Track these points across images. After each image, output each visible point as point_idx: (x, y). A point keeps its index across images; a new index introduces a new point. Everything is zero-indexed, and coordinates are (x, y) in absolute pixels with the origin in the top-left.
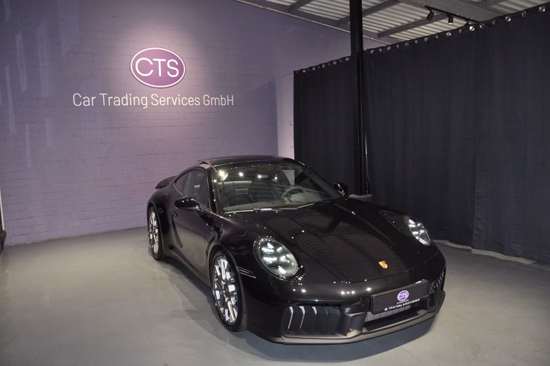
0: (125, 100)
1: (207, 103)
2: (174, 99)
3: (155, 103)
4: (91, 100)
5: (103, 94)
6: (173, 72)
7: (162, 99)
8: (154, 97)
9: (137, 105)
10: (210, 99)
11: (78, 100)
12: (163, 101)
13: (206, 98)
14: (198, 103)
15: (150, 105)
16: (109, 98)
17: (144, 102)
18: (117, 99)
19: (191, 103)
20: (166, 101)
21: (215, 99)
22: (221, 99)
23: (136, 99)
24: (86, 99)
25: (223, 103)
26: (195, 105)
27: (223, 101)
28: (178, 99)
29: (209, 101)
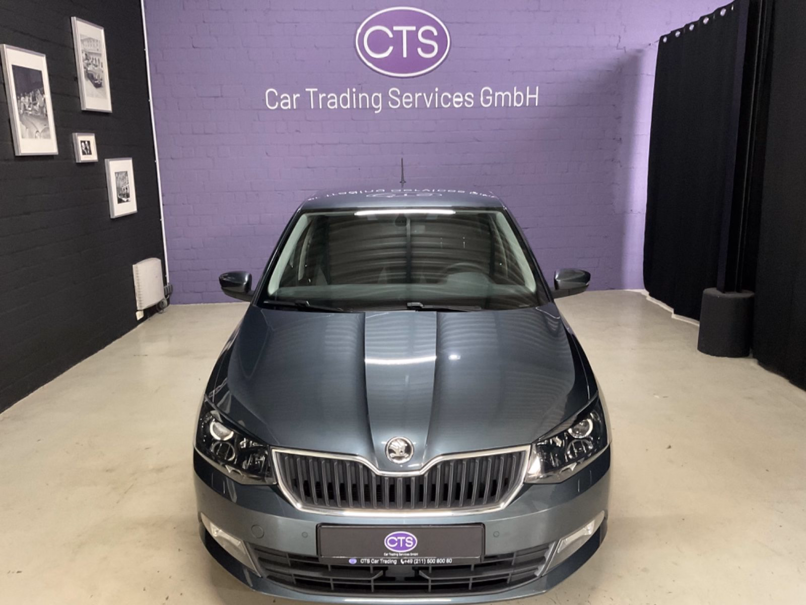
0: (345, 98)
1: (486, 101)
2: (428, 97)
3: (395, 103)
4: (292, 98)
5: (311, 90)
6: (428, 49)
7: (408, 97)
8: (393, 92)
9: (364, 108)
10: (493, 95)
11: (274, 99)
12: (408, 100)
13: (487, 93)
14: (471, 103)
15: (385, 107)
16: (321, 96)
17: (377, 103)
18: (333, 98)
19: (458, 103)
20: (414, 99)
21: (503, 95)
22: (515, 95)
23: (364, 98)
24: (286, 98)
25: (518, 102)
26: (463, 106)
27: (519, 96)
28: (434, 96)
29: (491, 98)
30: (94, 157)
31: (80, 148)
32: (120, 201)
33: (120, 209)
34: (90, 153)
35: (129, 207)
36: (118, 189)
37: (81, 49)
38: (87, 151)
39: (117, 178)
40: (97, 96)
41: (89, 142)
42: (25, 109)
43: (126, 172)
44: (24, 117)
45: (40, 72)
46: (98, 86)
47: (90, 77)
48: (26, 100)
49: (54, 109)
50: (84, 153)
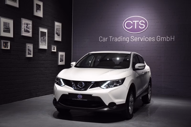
0: (119, 39)
1: (158, 40)
2: (142, 38)
4: (106, 39)
5: (111, 37)
7: (136, 38)
8: (132, 37)
9: (124, 41)
10: (160, 38)
11: (101, 39)
12: (136, 39)
13: (158, 38)
14: (154, 40)
15: (130, 41)
16: (113, 38)
17: (127, 40)
18: (116, 39)
19: (150, 40)
20: (138, 39)
21: (163, 38)
22: (167, 38)
23: (124, 39)
24: (104, 39)
25: (168, 40)
26: (152, 41)
27: (168, 39)
28: (143, 38)
29: (160, 39)
30: (55, 51)
31: (52, 48)
32: (61, 61)
33: (60, 63)
34: (55, 50)
35: (63, 63)
36: (61, 59)
37: (56, 27)
38: (54, 49)
39: (60, 56)
40: (58, 38)
41: (55, 47)
42: (42, 40)
43: (63, 55)
44: (41, 41)
45: (46, 32)
46: (59, 35)
47: (57, 33)
48: (42, 38)
49: (48, 40)
50: (53, 50)
